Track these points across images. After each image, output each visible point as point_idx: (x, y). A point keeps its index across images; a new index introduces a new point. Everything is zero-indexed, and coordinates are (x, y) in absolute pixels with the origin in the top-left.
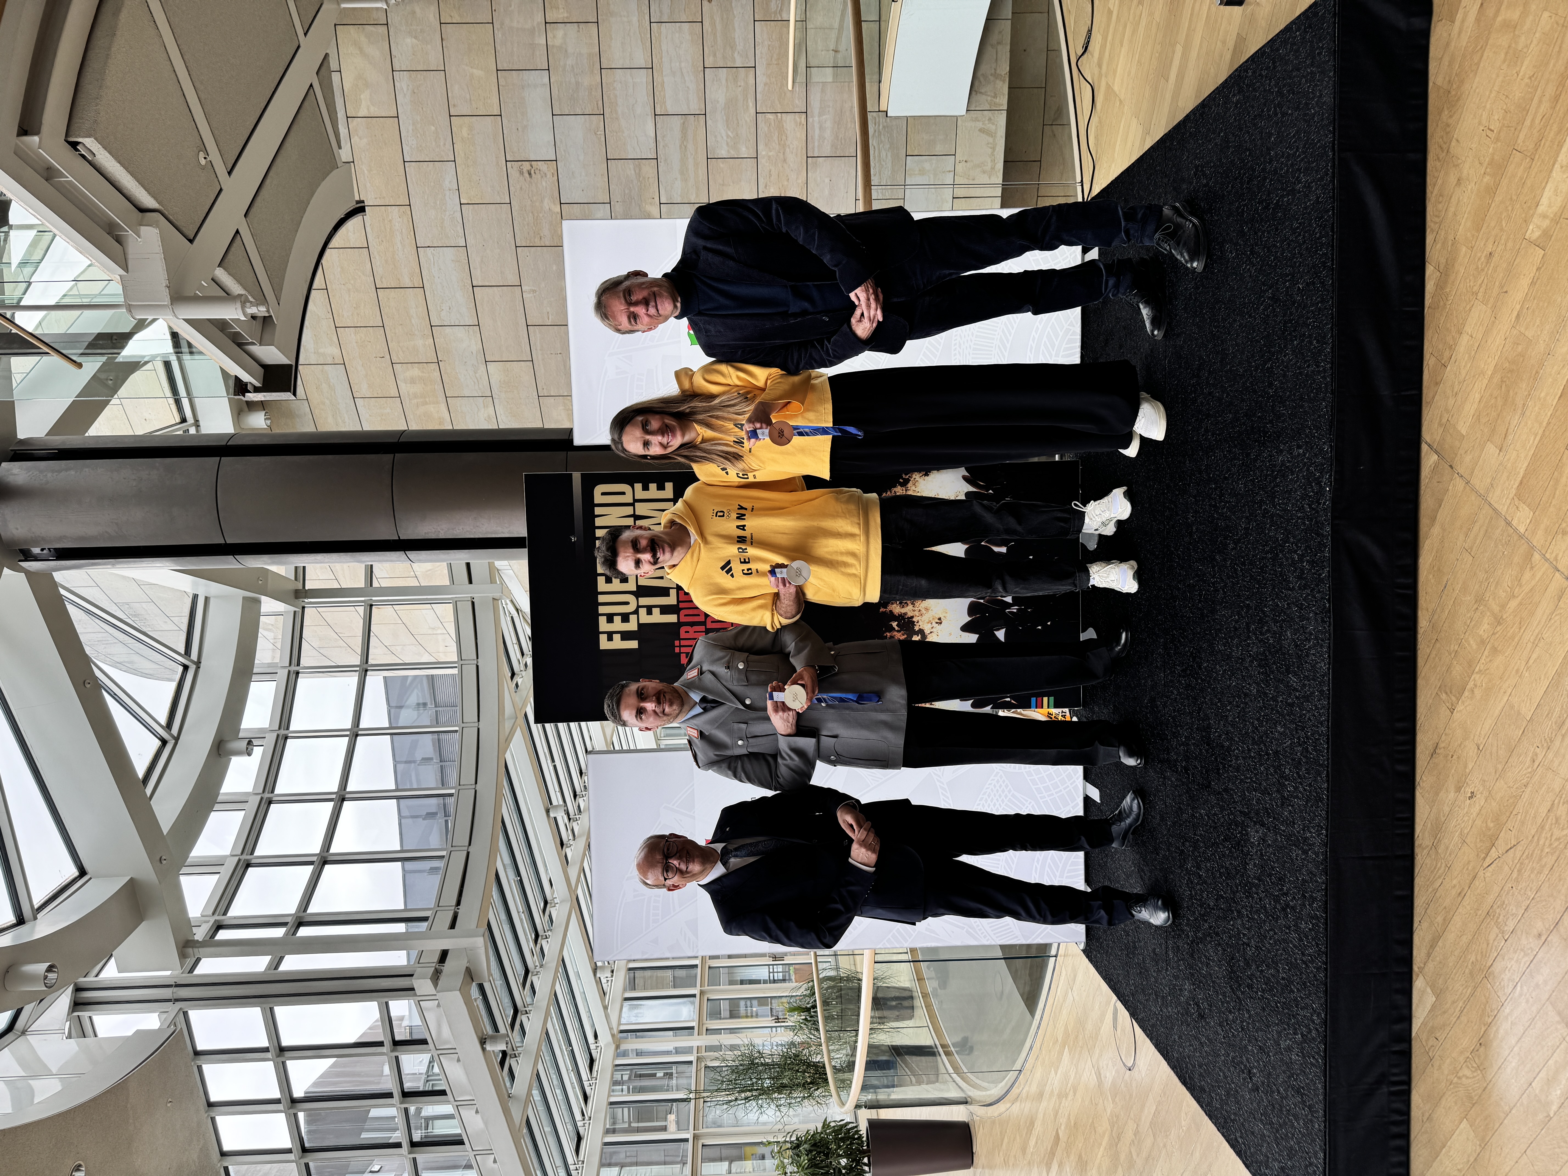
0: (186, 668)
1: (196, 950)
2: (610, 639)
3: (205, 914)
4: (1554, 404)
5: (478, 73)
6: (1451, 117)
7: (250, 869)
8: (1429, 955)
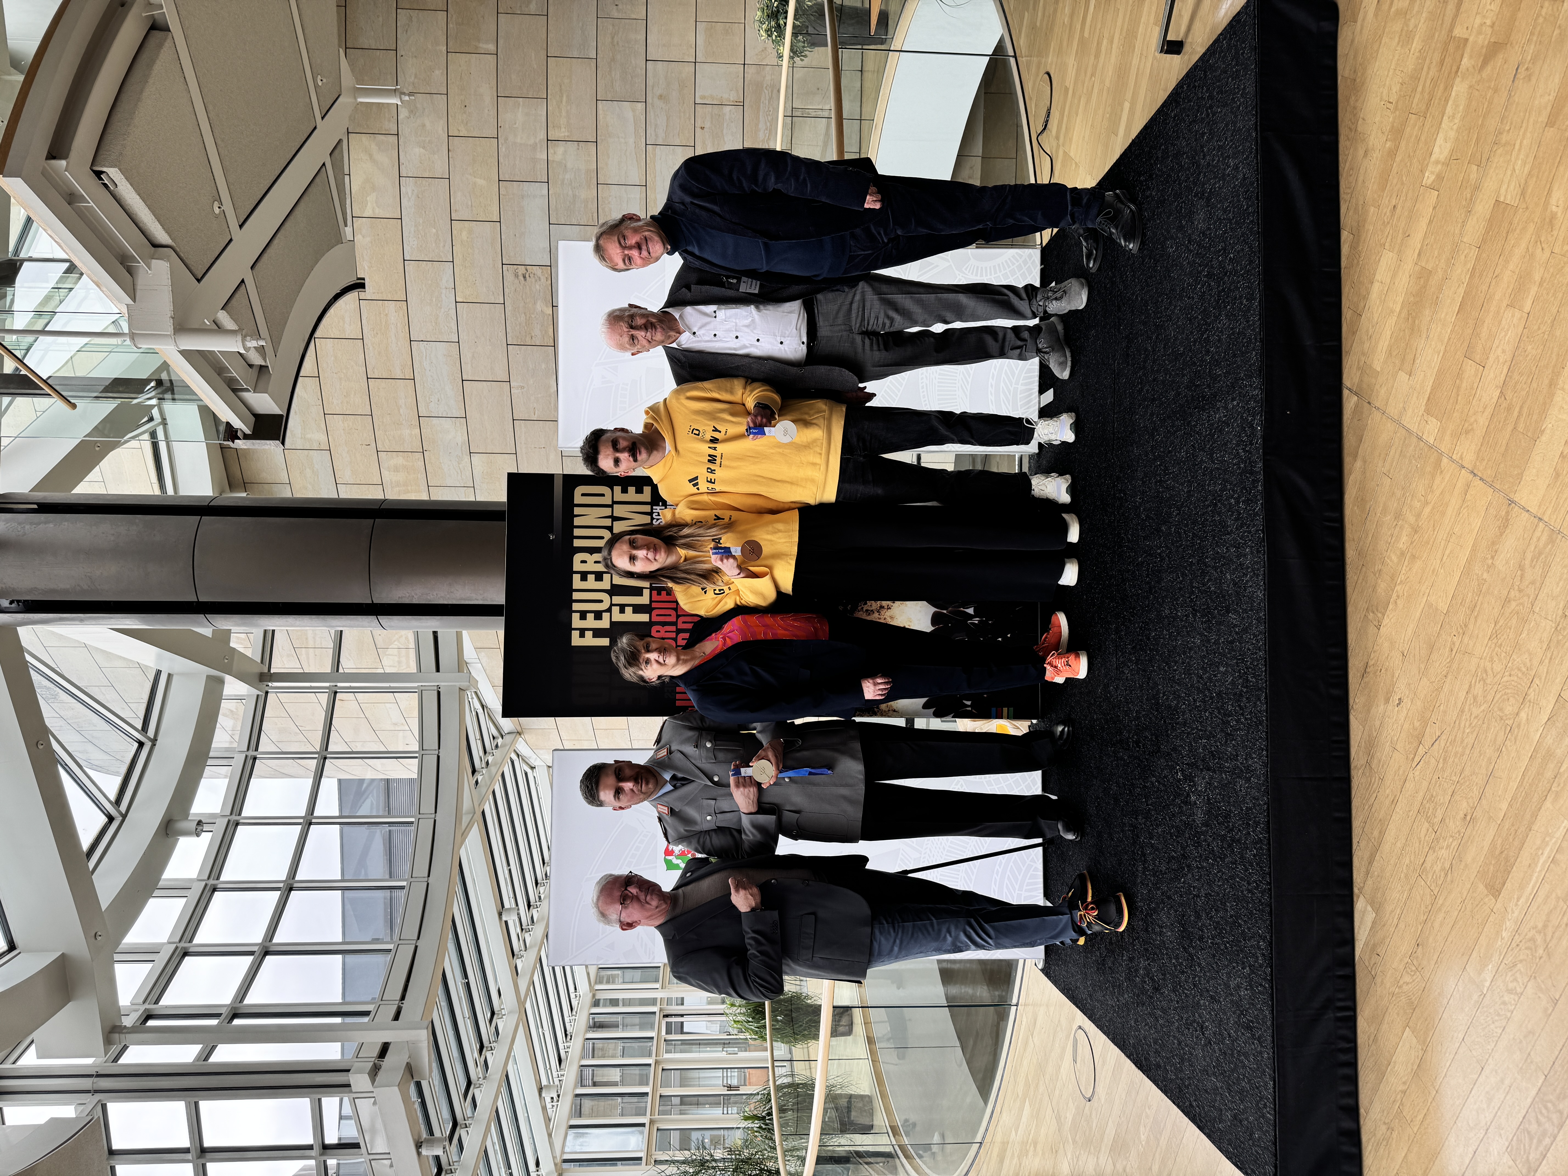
0: (141, 744)
1: (123, 1036)
2: (582, 635)
3: (134, 1002)
4: (1453, 320)
5: (481, 182)
6: (1357, 101)
7: (187, 958)
8: (1367, 873)
